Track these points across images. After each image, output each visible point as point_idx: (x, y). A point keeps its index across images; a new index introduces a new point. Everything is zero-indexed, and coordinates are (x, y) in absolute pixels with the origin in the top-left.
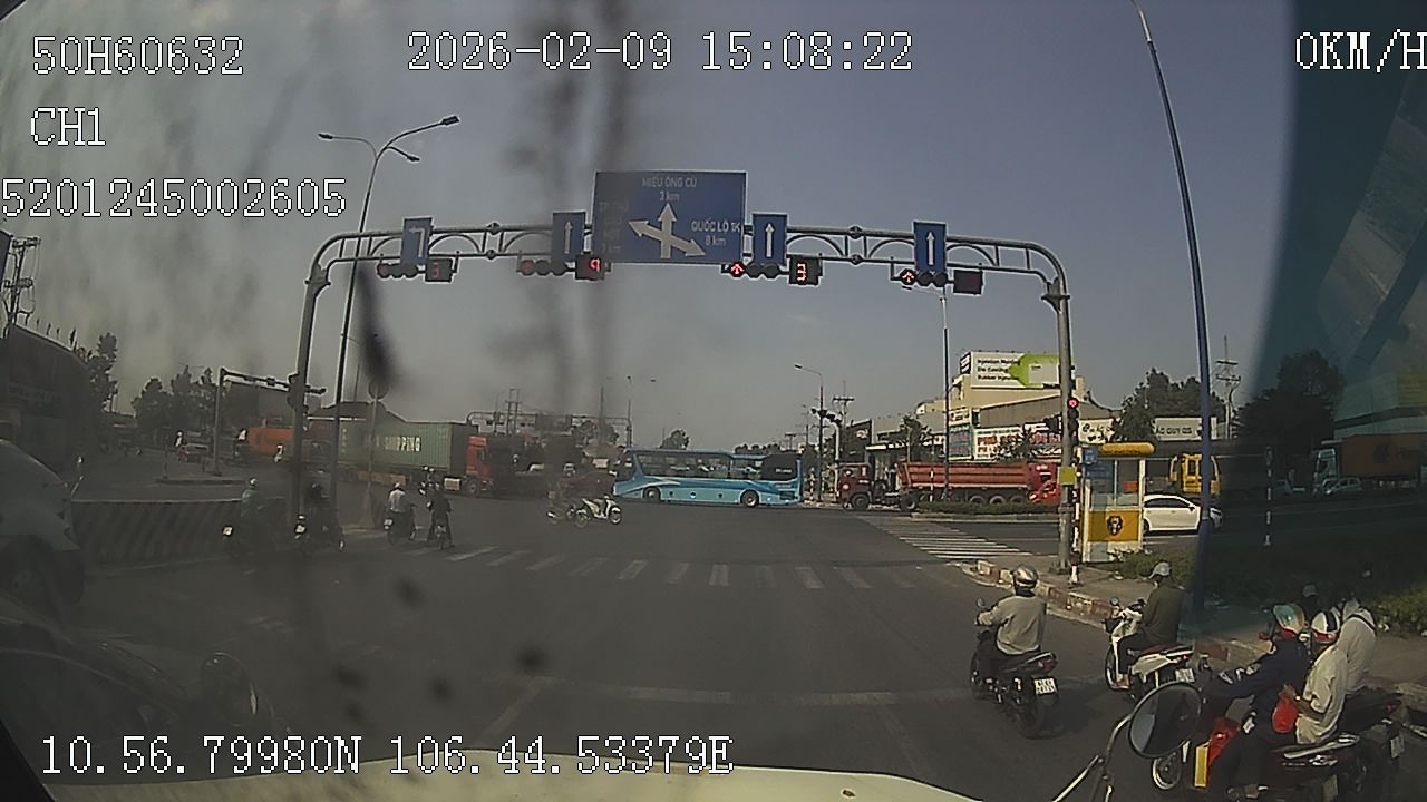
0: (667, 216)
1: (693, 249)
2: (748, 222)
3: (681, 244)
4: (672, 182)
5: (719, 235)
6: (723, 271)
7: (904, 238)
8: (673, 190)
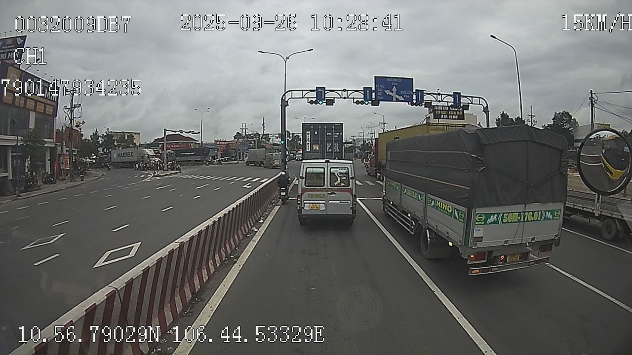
0: (394, 89)
1: (401, 98)
2: (414, 91)
3: (397, 96)
4: (395, 80)
5: (408, 95)
6: (408, 104)
7: (450, 95)
8: (396, 82)
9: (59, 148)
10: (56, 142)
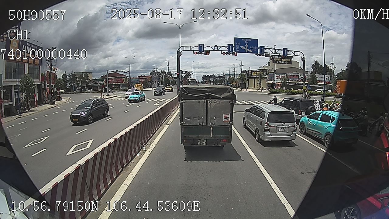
0: (246, 45)
2: (259, 47)
3: (249, 50)
5: (255, 49)
6: (255, 55)
7: (281, 50)
8: (247, 41)
9: (43, 85)
10: (41, 81)
